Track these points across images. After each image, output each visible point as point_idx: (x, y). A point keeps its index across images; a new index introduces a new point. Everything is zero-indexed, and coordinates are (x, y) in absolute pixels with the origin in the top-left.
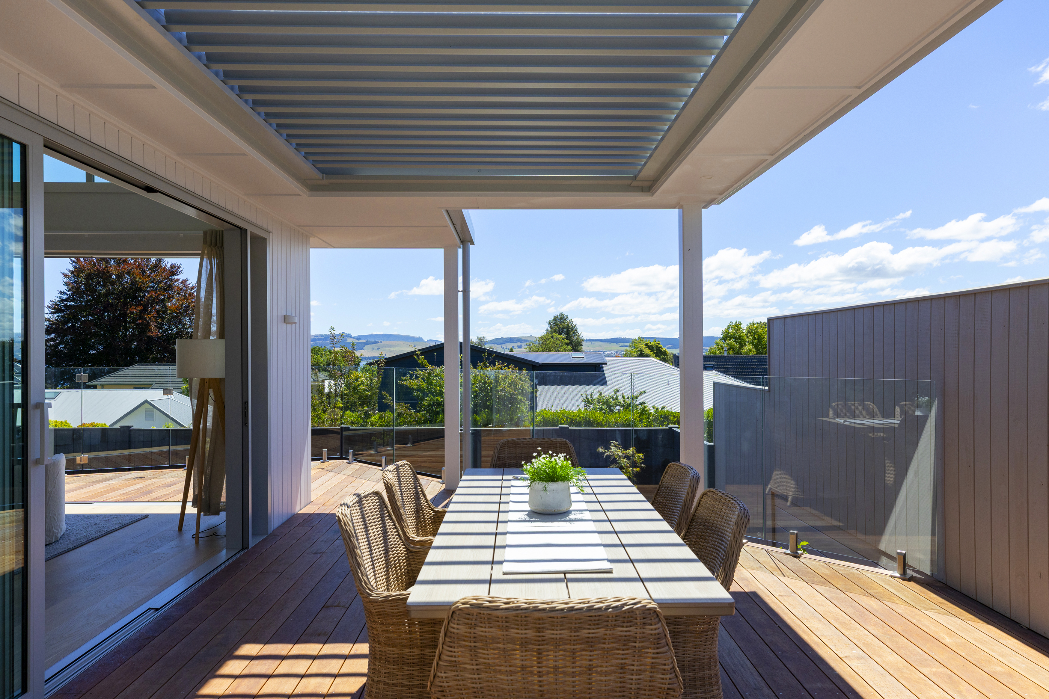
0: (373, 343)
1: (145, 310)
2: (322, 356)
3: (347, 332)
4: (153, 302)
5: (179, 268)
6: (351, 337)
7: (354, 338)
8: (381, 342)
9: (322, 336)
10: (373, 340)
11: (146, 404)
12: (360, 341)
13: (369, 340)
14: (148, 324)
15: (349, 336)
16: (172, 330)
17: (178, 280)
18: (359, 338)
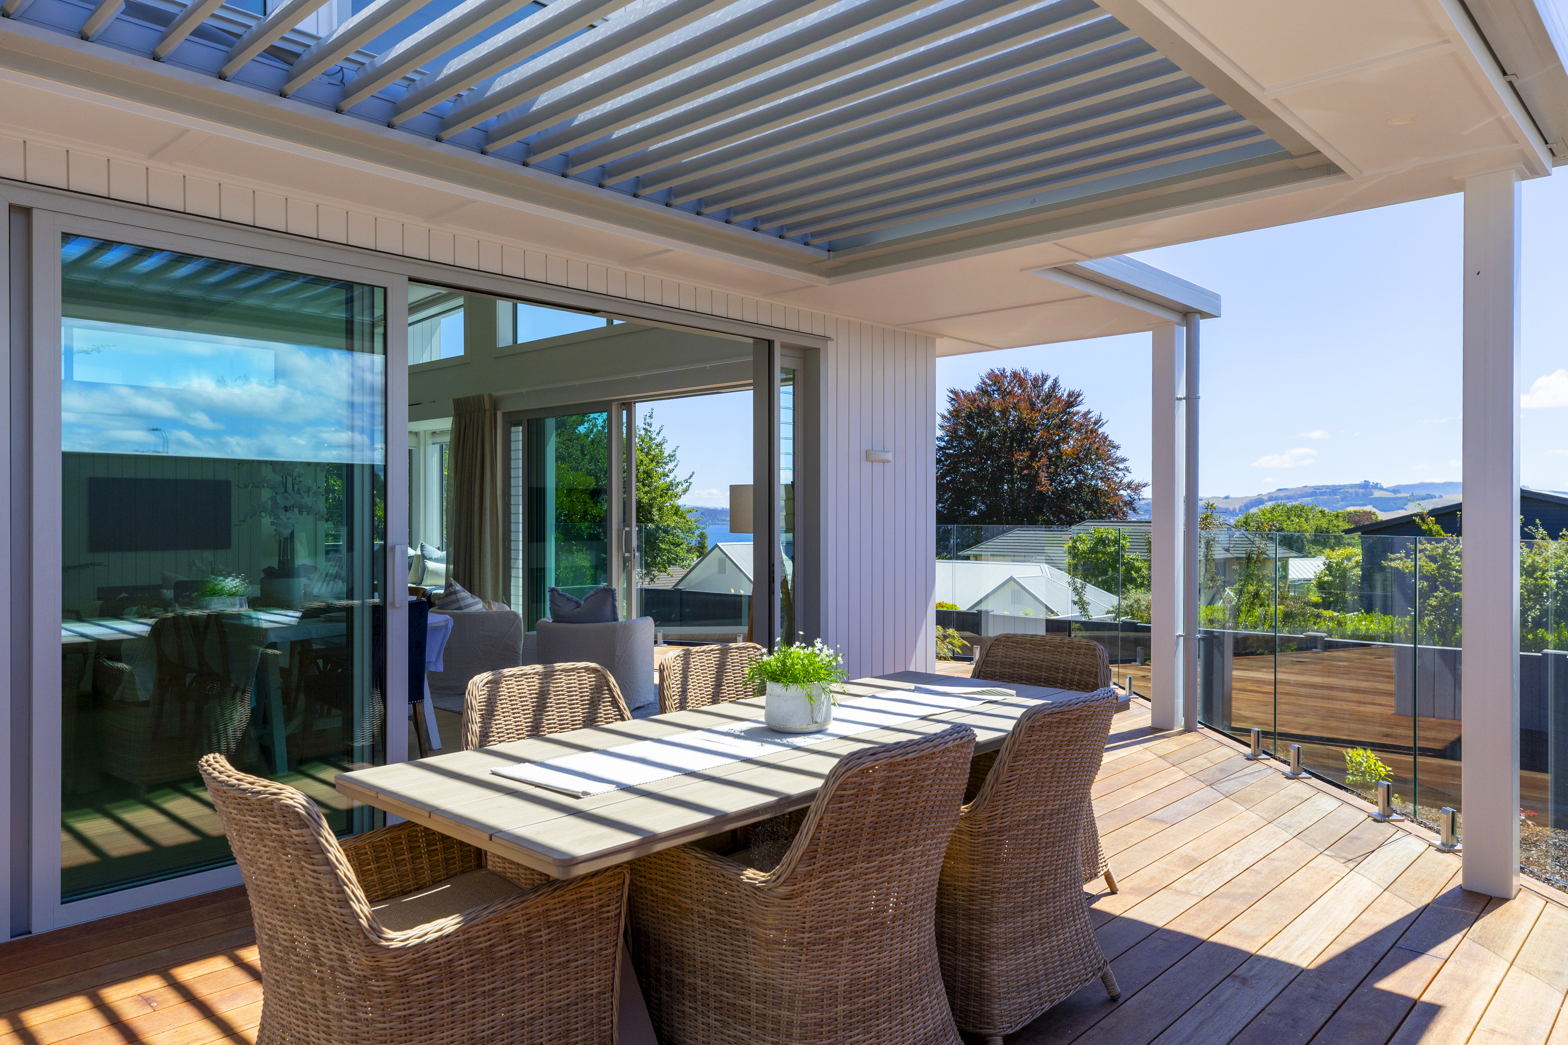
0: (1424, 498)
1: (1033, 457)
2: (1307, 520)
3: (1372, 480)
4: (1045, 446)
5: (1079, 396)
6: (1381, 489)
7: (1386, 490)
8: (1441, 497)
9: (1327, 487)
10: (1424, 493)
11: (1012, 582)
12: (1399, 495)
13: (1417, 492)
14: (1037, 475)
15: (1376, 486)
16: (1069, 482)
17: (1078, 413)
18: (1395, 490)
